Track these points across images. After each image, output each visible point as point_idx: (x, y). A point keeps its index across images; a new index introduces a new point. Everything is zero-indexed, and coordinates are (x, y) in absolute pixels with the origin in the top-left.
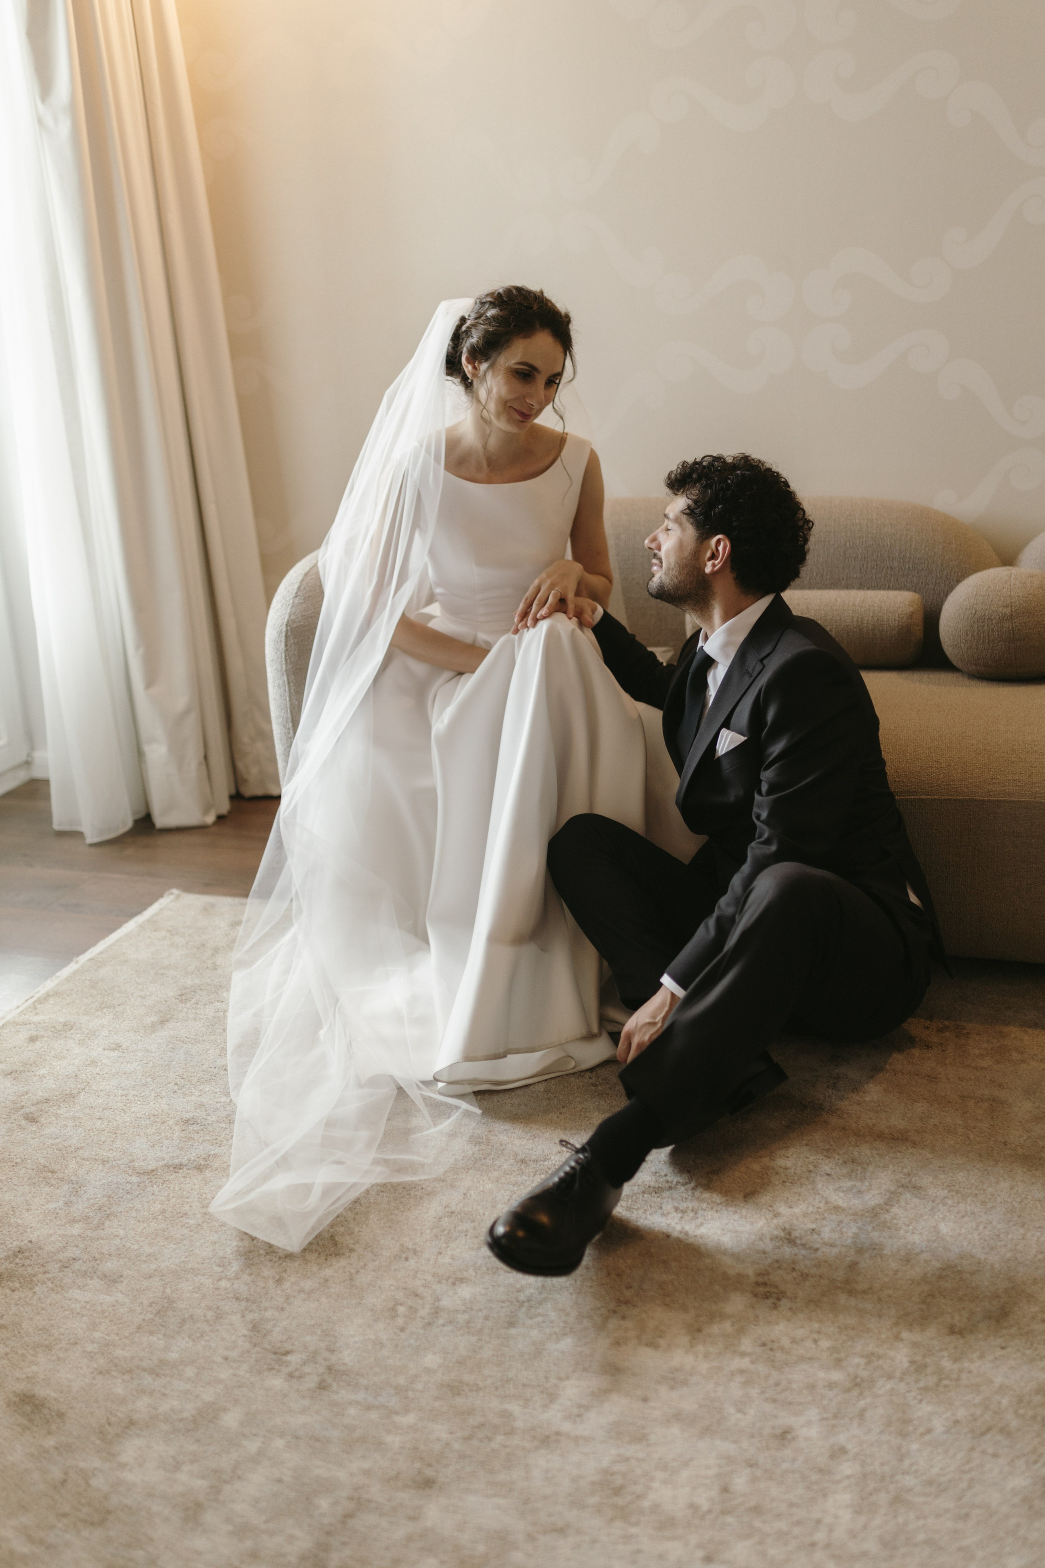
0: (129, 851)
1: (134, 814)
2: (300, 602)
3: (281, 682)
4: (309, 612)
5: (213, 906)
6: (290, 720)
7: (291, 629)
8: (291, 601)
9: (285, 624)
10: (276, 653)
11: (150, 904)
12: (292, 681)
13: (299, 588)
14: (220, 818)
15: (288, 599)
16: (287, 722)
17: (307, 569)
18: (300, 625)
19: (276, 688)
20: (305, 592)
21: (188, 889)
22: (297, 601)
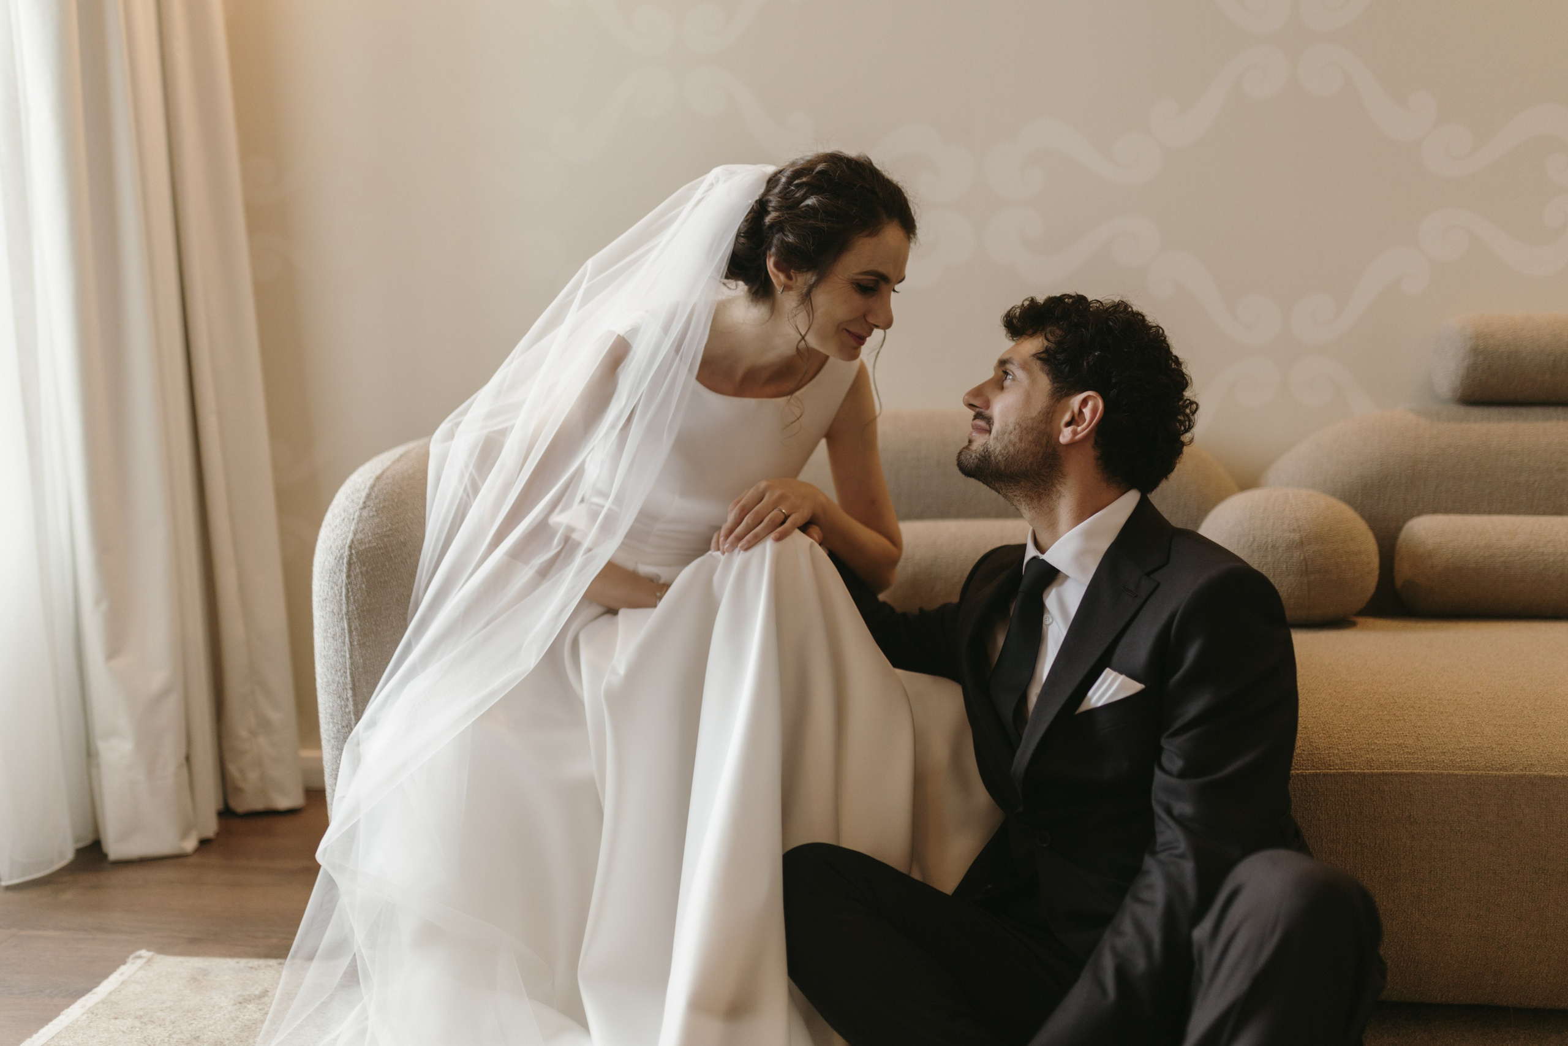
0: (68, 896)
1: (77, 840)
2: (371, 514)
3: (338, 630)
4: (385, 529)
5: (206, 973)
6: (349, 686)
7: (357, 553)
8: (357, 514)
9: (347, 546)
10: (332, 588)
11: (106, 976)
12: (356, 629)
13: (368, 496)
14: (204, 843)
15: (351, 511)
16: (344, 689)
17: (379, 472)
18: (370, 548)
19: (330, 639)
20: (378, 500)
21: (164, 949)
22: (365, 513)
